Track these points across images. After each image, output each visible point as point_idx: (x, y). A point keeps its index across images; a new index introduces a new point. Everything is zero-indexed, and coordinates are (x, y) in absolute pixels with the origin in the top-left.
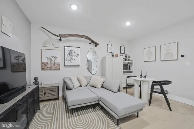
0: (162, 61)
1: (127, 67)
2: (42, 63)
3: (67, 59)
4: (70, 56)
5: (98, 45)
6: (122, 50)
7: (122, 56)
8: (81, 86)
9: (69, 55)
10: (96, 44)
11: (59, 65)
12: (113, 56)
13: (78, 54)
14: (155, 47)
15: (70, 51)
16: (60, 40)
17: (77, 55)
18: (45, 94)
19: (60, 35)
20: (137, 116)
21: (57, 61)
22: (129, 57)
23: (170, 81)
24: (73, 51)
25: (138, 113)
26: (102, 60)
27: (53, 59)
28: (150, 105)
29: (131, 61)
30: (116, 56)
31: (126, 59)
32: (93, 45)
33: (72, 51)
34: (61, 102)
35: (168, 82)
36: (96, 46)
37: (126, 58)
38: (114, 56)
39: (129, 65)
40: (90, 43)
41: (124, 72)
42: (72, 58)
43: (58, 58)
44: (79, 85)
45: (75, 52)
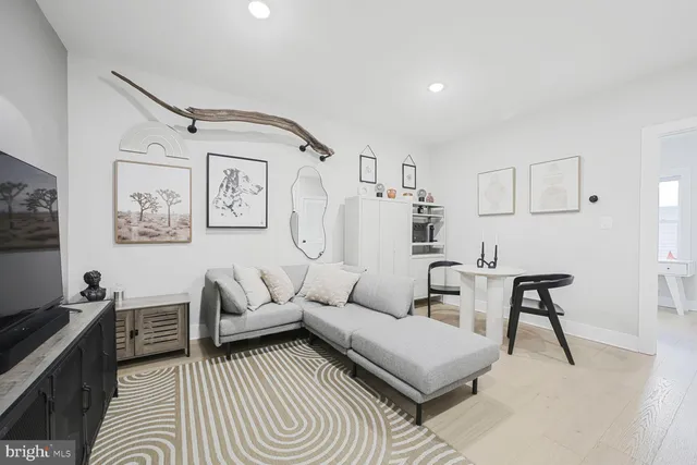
0: (533, 214)
1: (423, 232)
2: (117, 215)
3: (220, 204)
4: (230, 190)
5: (330, 155)
6: (409, 178)
7: (408, 197)
8: (273, 301)
9: (227, 187)
10: (324, 152)
11: (186, 223)
12: (379, 195)
13: (258, 186)
14: (514, 170)
15: (229, 173)
16: (192, 129)
17: (256, 190)
18: (134, 334)
19: (192, 110)
20: (474, 391)
21: (180, 210)
22: (431, 199)
23: (568, 276)
24: (240, 174)
25: (475, 382)
26: (343, 208)
27: (161, 201)
28: (510, 352)
29: (436, 212)
30: (389, 197)
31: (421, 207)
32: (311, 156)
33: (237, 171)
34: (200, 363)
35: (562, 280)
36: (322, 159)
37: (421, 203)
38: (385, 194)
39: (432, 228)
40: (303, 149)
41: (416, 251)
42: (236, 198)
43: (185, 197)
44: (268, 298)
45: (247, 177)
